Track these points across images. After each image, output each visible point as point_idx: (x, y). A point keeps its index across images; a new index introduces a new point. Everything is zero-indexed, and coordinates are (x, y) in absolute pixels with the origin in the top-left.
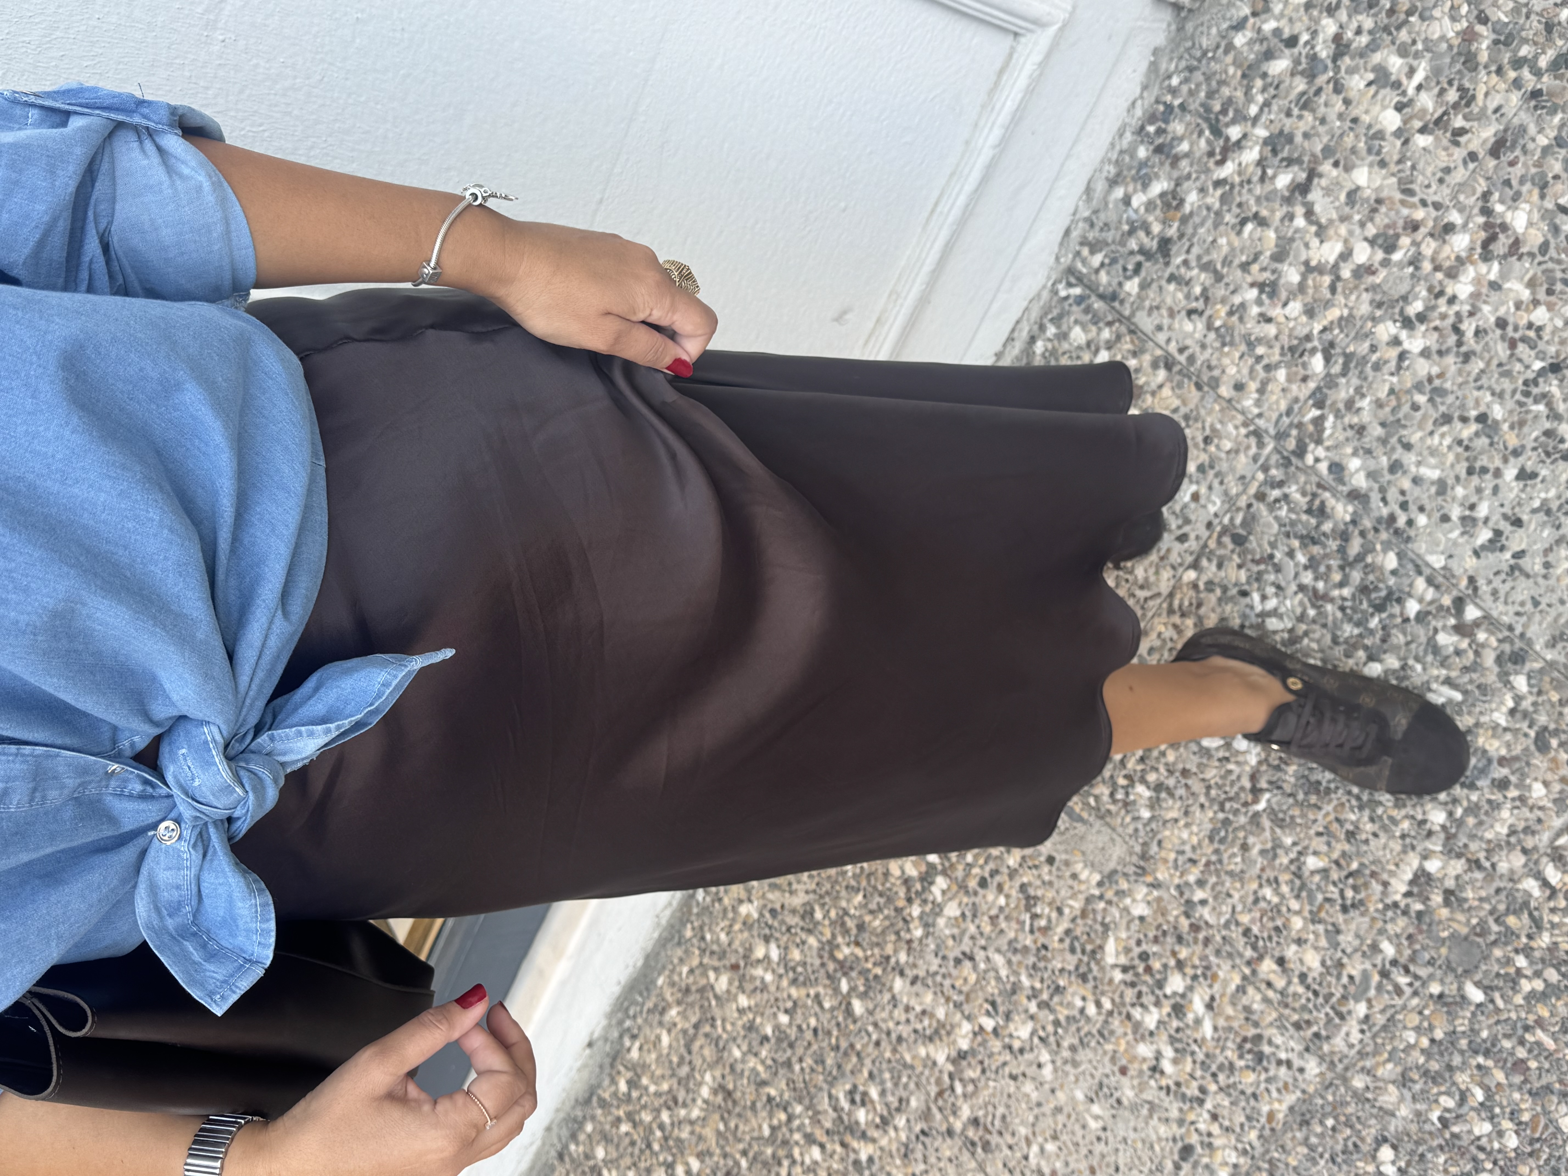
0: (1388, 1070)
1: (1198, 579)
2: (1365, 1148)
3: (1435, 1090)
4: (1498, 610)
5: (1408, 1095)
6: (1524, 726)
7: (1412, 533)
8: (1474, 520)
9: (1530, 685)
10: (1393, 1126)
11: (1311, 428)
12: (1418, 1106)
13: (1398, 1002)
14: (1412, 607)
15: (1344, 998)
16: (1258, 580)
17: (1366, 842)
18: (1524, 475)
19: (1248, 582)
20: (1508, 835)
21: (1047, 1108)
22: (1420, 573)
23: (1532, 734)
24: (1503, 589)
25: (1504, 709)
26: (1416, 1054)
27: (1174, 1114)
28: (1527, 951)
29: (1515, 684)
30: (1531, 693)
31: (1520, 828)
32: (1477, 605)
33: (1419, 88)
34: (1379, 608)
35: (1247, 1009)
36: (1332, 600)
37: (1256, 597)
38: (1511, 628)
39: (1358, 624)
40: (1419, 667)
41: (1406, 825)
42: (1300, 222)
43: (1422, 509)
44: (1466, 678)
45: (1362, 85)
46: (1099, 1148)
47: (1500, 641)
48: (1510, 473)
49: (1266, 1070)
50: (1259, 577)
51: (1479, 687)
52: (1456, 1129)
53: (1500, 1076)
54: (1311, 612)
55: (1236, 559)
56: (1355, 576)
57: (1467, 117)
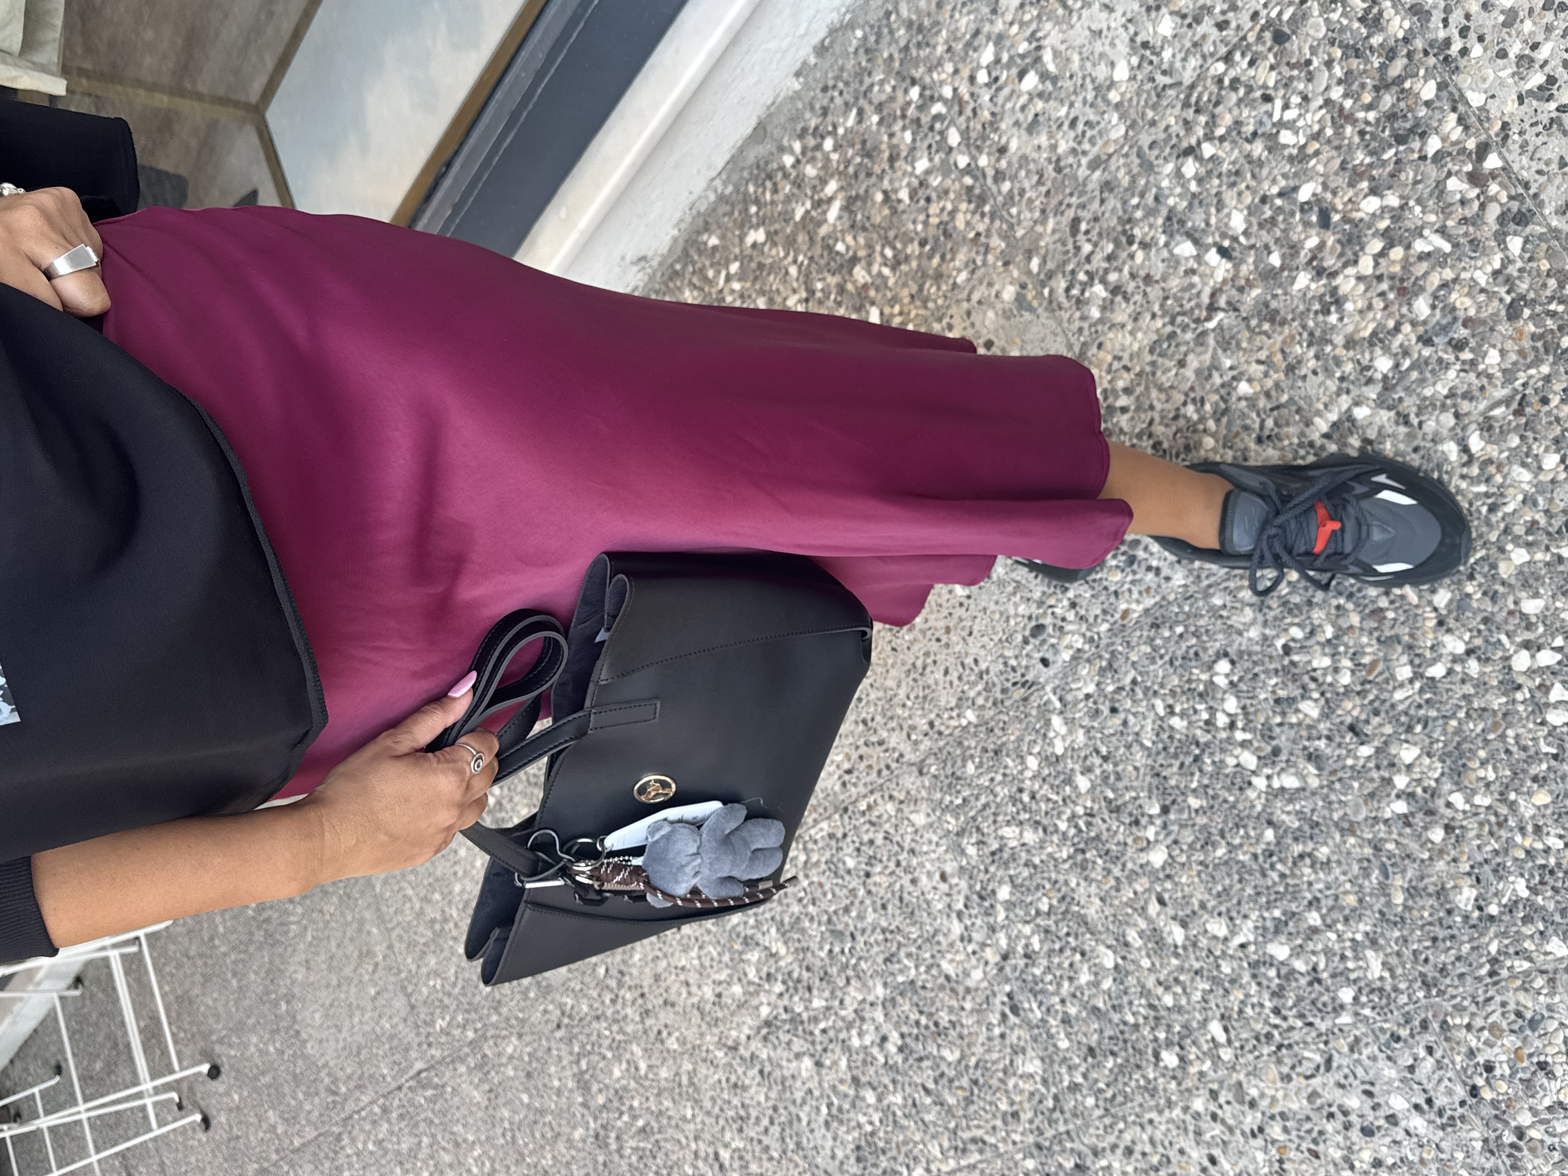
1: (1225, 73)
2: (1205, 657)
3: (1288, 620)
4: (1521, 164)
5: (1260, 618)
6: (1502, 290)
7: (1462, 63)
8: (1532, 60)
9: (1523, 249)
10: (1239, 643)
12: (1268, 632)
14: (1434, 144)
16: (1286, 86)
17: (1304, 377)
19: (1275, 88)
20: (1446, 397)
22: (1454, 109)
23: (1508, 299)
24: (1535, 142)
25: (1489, 269)
29: (1510, 246)
30: (1521, 257)
31: (1459, 392)
32: (1501, 155)
34: (1401, 139)
36: (1354, 121)
37: (1278, 103)
38: (1526, 186)
39: (1371, 153)
40: (1418, 209)
41: (1349, 367)
43: (1481, 39)
44: (1462, 230)
46: (961, 612)
47: (1511, 198)
49: (1134, 573)
50: (1287, 84)
51: (1471, 242)
52: (1296, 658)
53: (1355, 619)
54: (1329, 132)
55: (1271, 59)
56: (1387, 100)
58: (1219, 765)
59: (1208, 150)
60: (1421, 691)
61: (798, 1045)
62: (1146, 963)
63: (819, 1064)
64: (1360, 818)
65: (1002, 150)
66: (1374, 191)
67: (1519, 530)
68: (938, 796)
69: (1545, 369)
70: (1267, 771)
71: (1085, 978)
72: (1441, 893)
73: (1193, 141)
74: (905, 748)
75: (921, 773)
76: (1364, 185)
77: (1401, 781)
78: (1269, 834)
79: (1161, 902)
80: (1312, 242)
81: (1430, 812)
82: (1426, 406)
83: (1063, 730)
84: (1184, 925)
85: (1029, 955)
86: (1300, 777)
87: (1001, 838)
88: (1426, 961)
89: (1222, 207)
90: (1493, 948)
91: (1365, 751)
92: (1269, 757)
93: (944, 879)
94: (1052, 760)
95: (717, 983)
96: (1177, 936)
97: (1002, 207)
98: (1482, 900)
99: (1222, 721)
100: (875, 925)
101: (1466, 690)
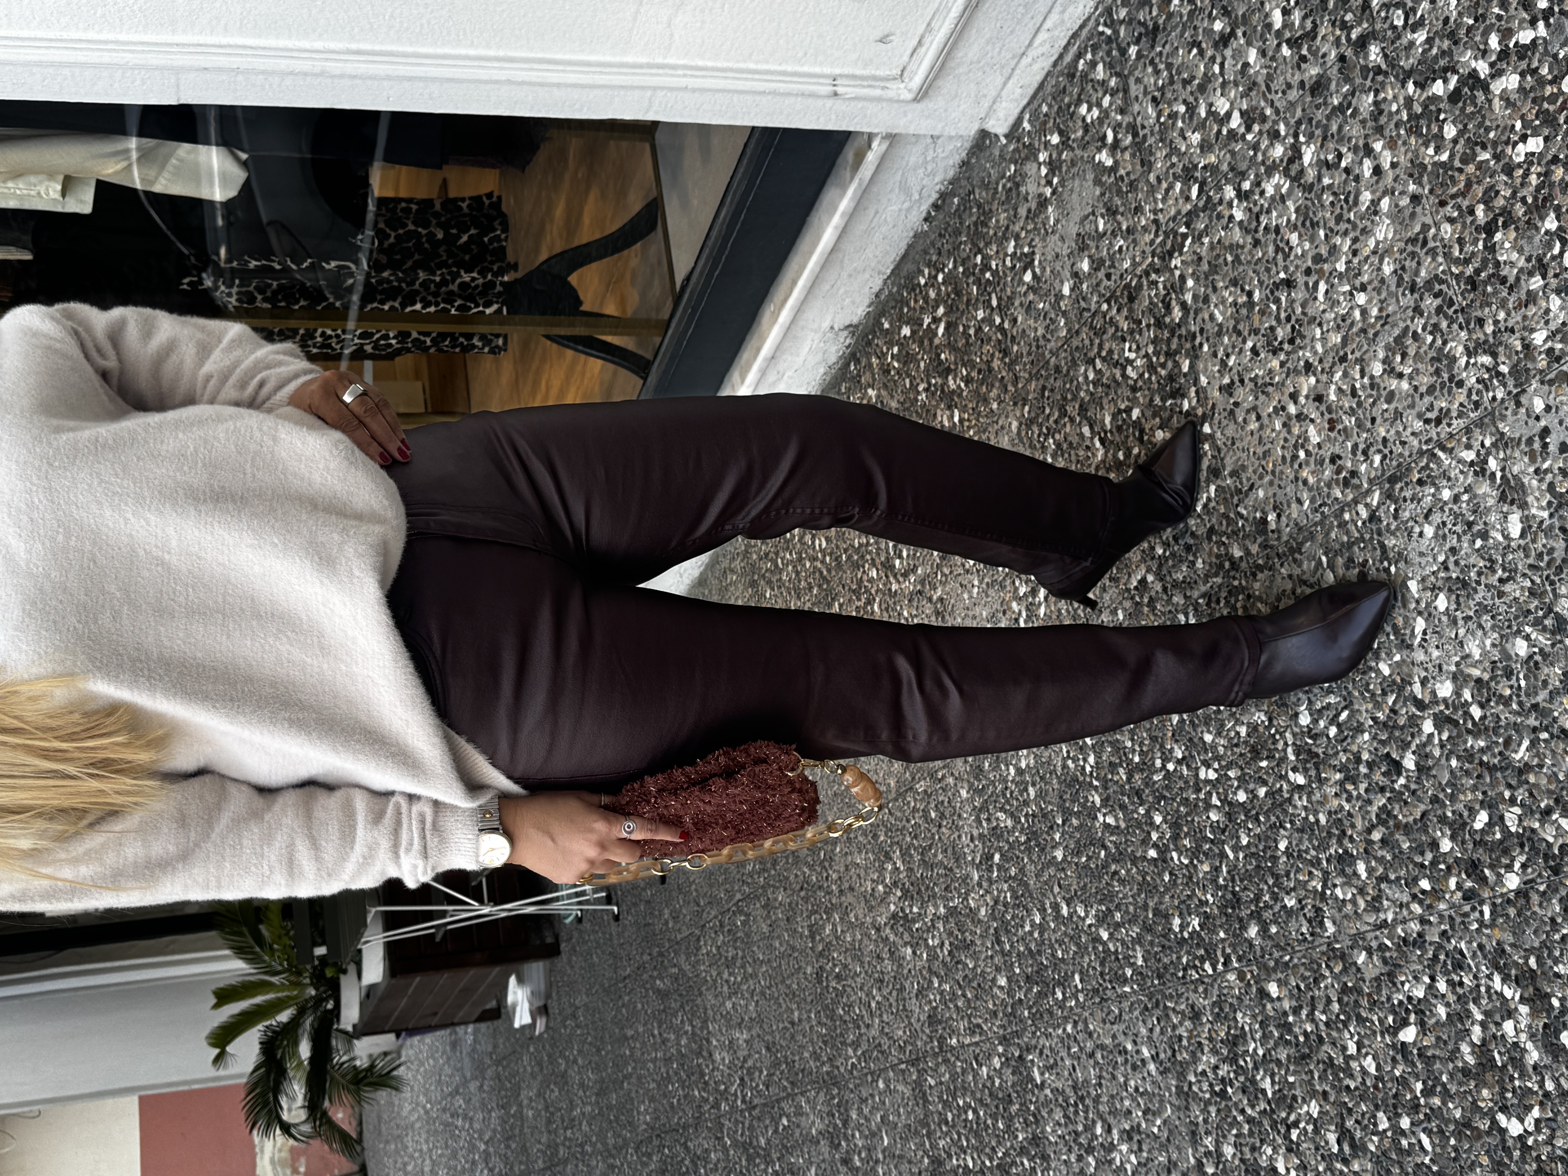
1: (1108, 312)
4: (1218, 435)
6: (1206, 519)
7: (1200, 353)
8: (1226, 365)
9: (1217, 494)
11: (1179, 239)
14: (1186, 405)
16: (1131, 334)
18: (1255, 351)
19: (1127, 333)
20: (1182, 582)
22: (1195, 384)
23: (1209, 525)
24: (1225, 422)
29: (1209, 489)
30: (1216, 499)
31: (1188, 580)
34: (1173, 395)
36: (1156, 373)
37: (1127, 345)
39: (1162, 399)
42: (1216, 69)
43: (1208, 340)
47: (1213, 456)
48: (1250, 344)
54: (1147, 375)
55: (1125, 312)
56: (1170, 364)
57: (1309, 50)
58: (1086, 799)
59: (1099, 364)
60: (1164, 778)
61: (907, 937)
62: (1052, 925)
63: (914, 953)
64: (1138, 854)
65: (1015, 320)
69: (1218, 580)
70: (1104, 810)
71: (1027, 928)
72: (1167, 917)
73: (1091, 354)
77: (1154, 836)
78: (1103, 853)
79: (1060, 886)
81: (1165, 861)
82: (1176, 585)
84: (1068, 905)
85: (1005, 905)
86: (1117, 819)
87: (997, 819)
88: (1159, 960)
89: (1102, 408)
90: (1184, 960)
91: (1142, 811)
92: (1105, 801)
93: (972, 840)
94: (1020, 772)
95: (873, 881)
96: (1065, 911)
97: (1013, 362)
98: (1182, 927)
99: (1088, 769)
100: (941, 862)
101: (1181, 784)
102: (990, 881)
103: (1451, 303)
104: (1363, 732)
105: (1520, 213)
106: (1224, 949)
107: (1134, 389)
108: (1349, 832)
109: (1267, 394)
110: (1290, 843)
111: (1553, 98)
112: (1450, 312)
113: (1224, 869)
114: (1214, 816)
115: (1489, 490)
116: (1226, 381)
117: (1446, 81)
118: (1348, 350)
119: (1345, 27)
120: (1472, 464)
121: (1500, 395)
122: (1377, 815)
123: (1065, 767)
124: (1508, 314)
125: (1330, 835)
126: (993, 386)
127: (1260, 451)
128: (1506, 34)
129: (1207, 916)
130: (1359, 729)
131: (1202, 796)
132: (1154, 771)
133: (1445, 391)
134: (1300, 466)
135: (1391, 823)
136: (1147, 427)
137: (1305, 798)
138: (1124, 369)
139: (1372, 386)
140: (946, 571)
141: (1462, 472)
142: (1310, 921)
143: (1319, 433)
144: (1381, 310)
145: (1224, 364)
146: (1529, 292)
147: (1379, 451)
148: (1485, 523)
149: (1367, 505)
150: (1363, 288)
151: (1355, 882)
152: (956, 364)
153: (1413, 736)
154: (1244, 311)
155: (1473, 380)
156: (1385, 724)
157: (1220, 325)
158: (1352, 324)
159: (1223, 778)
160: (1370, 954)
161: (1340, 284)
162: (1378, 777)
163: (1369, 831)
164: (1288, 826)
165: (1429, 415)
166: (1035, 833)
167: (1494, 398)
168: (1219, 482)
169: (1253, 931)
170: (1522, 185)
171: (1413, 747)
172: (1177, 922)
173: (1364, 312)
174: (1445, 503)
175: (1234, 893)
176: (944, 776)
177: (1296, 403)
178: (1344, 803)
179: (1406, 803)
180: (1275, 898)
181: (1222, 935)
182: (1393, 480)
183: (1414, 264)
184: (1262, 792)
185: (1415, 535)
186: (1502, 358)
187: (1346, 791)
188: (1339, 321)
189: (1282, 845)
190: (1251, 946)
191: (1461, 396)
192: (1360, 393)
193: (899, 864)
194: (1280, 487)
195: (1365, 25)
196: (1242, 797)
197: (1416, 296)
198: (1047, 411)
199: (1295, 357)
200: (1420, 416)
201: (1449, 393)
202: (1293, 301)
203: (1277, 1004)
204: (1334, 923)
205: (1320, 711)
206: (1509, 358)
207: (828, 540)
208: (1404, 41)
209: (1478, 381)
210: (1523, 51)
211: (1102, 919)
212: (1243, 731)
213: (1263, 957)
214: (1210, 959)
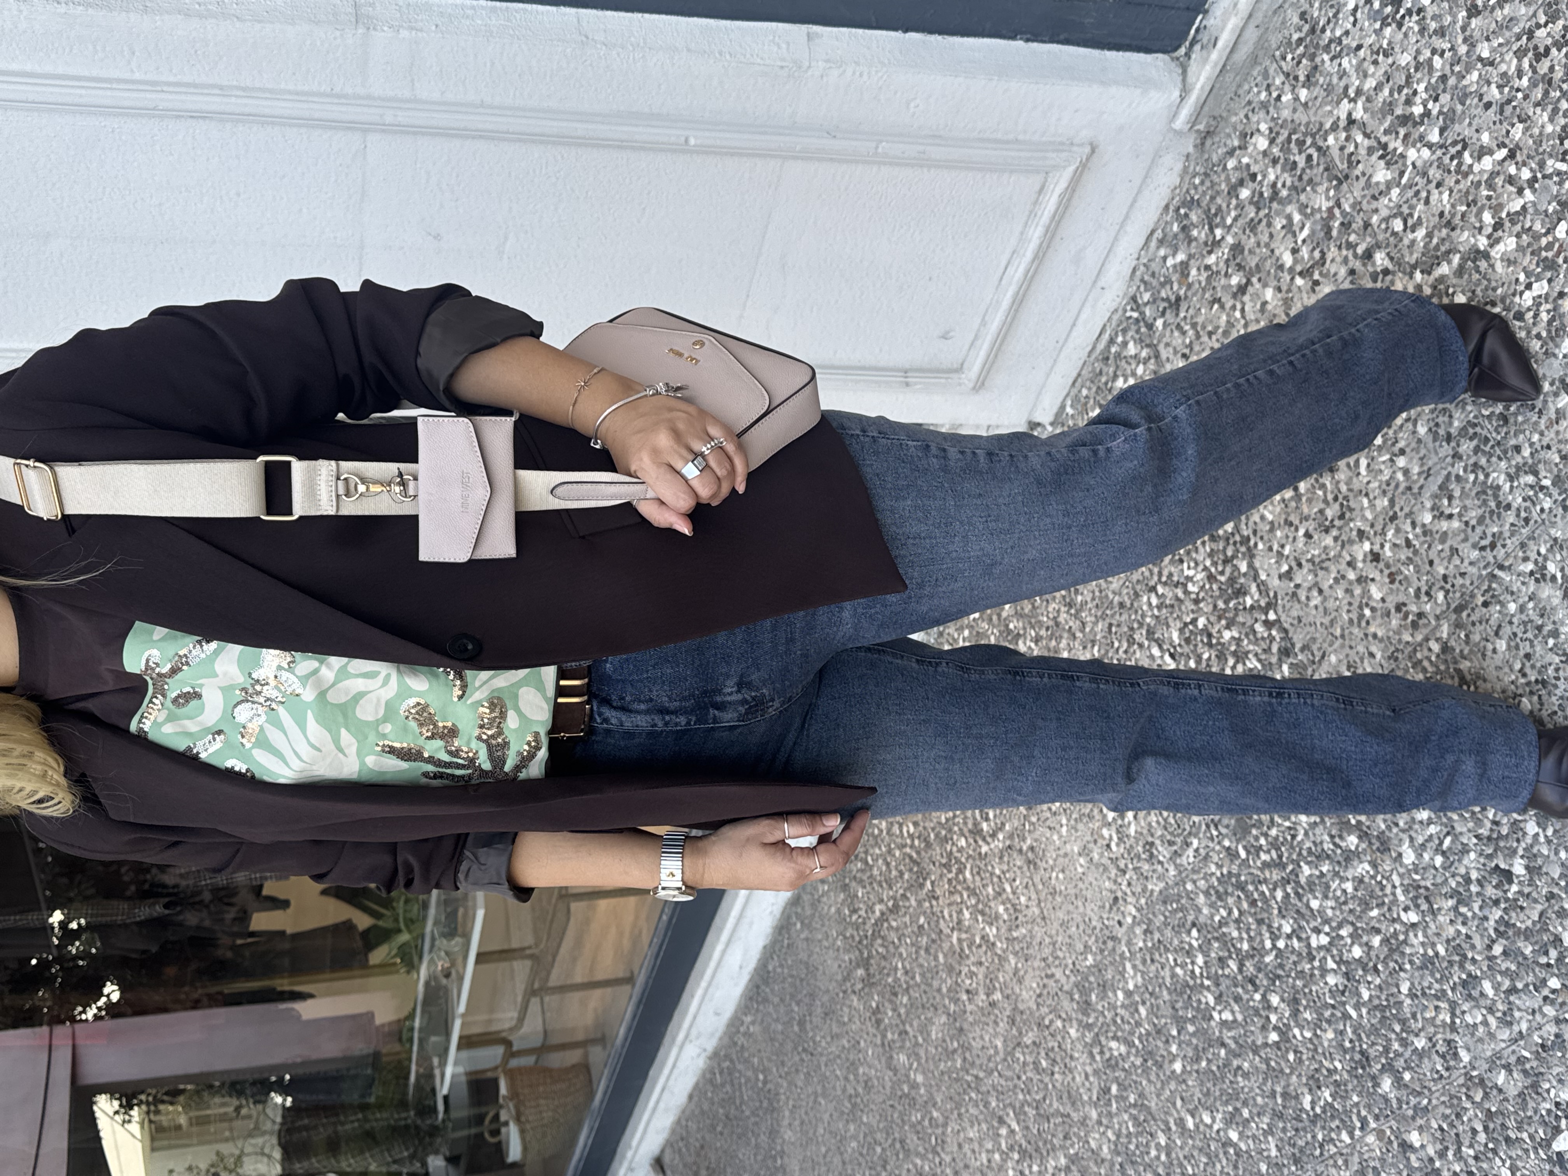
0: (1202, 884)
2: (1187, 926)
7: (1255, 552)
8: (1283, 555)
10: (1202, 919)
12: (1211, 910)
13: (1211, 845)
15: (1190, 834)
18: (1308, 535)
21: (1061, 852)
22: (1255, 580)
24: (1288, 606)
26: (1214, 879)
27: (1113, 876)
28: (1266, 835)
32: (1276, 612)
33: (1304, 241)
34: (1236, 595)
35: (1150, 824)
36: (1216, 580)
38: (1287, 632)
39: (1225, 603)
43: (1262, 538)
45: (1279, 227)
46: (1080, 884)
48: (1302, 530)
52: (1224, 930)
53: (1245, 905)
54: (1207, 586)
56: (1228, 570)
57: (1321, 274)
58: (1199, 1001)
59: (1160, 590)
60: (1277, 956)
62: (1179, 1142)
64: (1259, 1043)
66: (1228, 627)
67: (1305, 853)
68: (1080, 1016)
70: (1218, 1008)
71: (1153, 1153)
72: (1297, 1097)
74: (1063, 980)
75: (1072, 1000)
76: (1223, 622)
77: (1273, 1018)
78: (1223, 1052)
79: (1182, 1099)
80: (1206, 656)
81: (1288, 1041)
83: (1131, 972)
84: (1193, 1116)
85: (1129, 1135)
86: (1233, 1012)
87: (1111, 1049)
88: (1294, 1145)
89: (1168, 626)
90: (1320, 1137)
91: (1257, 997)
92: (1219, 999)
93: (1087, 1077)
94: (1128, 994)
95: (988, 1151)
96: (1190, 1123)
97: (1078, 612)
98: (1313, 1103)
99: (1197, 971)
100: (1058, 1111)
101: (1294, 958)
102: (1110, 1115)
103: (1487, 440)
104: (1468, 852)
105: (1537, 348)
106: (1359, 1112)
107: (1197, 601)
108: (1470, 955)
109: (1326, 569)
110: (1412, 984)
111: (1549, 247)
112: (1487, 449)
113: (1349, 1030)
114: (1331, 980)
115: (1552, 592)
116: (1285, 568)
117: (1449, 262)
118: (1397, 509)
119: (1351, 246)
120: (1532, 573)
121: (1547, 505)
122: (1496, 930)
123: (1174, 975)
124: (1542, 434)
125: (1451, 963)
126: (1061, 637)
127: (1326, 621)
128: (1496, 209)
129: (1337, 1084)
130: (1465, 850)
131: (1316, 964)
132: (1262, 952)
133: (1495, 518)
134: (1368, 623)
135: (1511, 933)
136: (1214, 632)
137: (1420, 934)
138: (1185, 586)
139: (1425, 533)
140: (1034, 819)
141: (1523, 583)
142: (1443, 1056)
143: (1380, 590)
144: (1422, 465)
145: (1280, 554)
146: (1558, 411)
147: (1442, 588)
148: (1554, 623)
149: (1437, 640)
150: (1402, 452)
151: (1482, 1002)
152: (1024, 628)
153: (1518, 841)
154: (1293, 504)
155: (1520, 500)
156: (1489, 838)
157: (1272, 523)
158: (1397, 486)
159: (1336, 939)
160: (1510, 1072)
161: (1380, 455)
162: (1490, 891)
163: (1489, 948)
164: (1408, 967)
165: (1483, 543)
166: (1150, 1053)
167: (1542, 510)
168: (1291, 660)
169: (1386, 1084)
170: (1534, 324)
171: (1521, 852)
172: (1307, 1101)
173: (1406, 472)
174: (1513, 616)
175: (1362, 1053)
176: (1051, 1021)
177: (1354, 569)
178: (1460, 927)
179: (1522, 908)
180: (1404, 1043)
181: (1355, 1099)
182: (1459, 609)
183: (1446, 419)
184: (1376, 941)
185: (1489, 653)
186: (1543, 473)
187: (1461, 914)
188: (1384, 487)
189: (1405, 988)
190: (1387, 1100)
191: (1510, 517)
192: (1415, 542)
193: (1015, 1126)
194: (1351, 647)
195: (1368, 239)
196: (1357, 952)
197: (1453, 444)
198: (1116, 644)
199: (1347, 529)
200: (1474, 546)
201: (1499, 518)
202: (1338, 482)
203: (1422, 1154)
204: (1469, 1050)
205: (1423, 846)
206: (1550, 471)
207: (916, 824)
208: (1406, 242)
209: (1524, 500)
210: (1514, 218)
211: (1231, 1120)
212: (1349, 886)
213: (1400, 1108)
214: (1346, 1127)
